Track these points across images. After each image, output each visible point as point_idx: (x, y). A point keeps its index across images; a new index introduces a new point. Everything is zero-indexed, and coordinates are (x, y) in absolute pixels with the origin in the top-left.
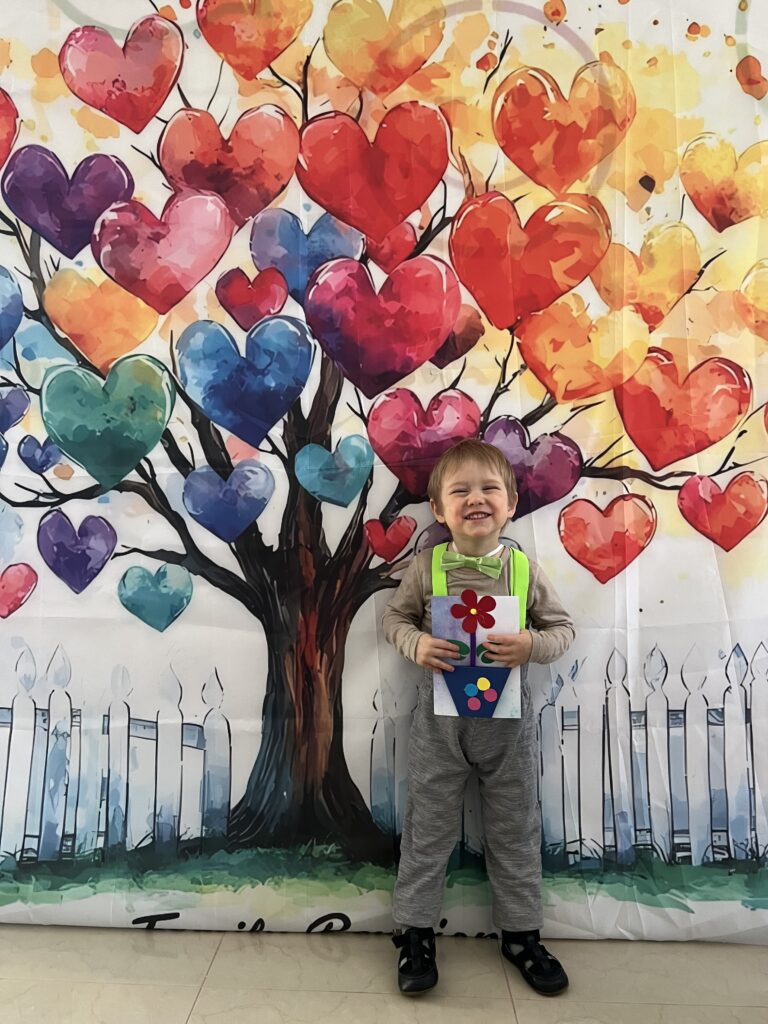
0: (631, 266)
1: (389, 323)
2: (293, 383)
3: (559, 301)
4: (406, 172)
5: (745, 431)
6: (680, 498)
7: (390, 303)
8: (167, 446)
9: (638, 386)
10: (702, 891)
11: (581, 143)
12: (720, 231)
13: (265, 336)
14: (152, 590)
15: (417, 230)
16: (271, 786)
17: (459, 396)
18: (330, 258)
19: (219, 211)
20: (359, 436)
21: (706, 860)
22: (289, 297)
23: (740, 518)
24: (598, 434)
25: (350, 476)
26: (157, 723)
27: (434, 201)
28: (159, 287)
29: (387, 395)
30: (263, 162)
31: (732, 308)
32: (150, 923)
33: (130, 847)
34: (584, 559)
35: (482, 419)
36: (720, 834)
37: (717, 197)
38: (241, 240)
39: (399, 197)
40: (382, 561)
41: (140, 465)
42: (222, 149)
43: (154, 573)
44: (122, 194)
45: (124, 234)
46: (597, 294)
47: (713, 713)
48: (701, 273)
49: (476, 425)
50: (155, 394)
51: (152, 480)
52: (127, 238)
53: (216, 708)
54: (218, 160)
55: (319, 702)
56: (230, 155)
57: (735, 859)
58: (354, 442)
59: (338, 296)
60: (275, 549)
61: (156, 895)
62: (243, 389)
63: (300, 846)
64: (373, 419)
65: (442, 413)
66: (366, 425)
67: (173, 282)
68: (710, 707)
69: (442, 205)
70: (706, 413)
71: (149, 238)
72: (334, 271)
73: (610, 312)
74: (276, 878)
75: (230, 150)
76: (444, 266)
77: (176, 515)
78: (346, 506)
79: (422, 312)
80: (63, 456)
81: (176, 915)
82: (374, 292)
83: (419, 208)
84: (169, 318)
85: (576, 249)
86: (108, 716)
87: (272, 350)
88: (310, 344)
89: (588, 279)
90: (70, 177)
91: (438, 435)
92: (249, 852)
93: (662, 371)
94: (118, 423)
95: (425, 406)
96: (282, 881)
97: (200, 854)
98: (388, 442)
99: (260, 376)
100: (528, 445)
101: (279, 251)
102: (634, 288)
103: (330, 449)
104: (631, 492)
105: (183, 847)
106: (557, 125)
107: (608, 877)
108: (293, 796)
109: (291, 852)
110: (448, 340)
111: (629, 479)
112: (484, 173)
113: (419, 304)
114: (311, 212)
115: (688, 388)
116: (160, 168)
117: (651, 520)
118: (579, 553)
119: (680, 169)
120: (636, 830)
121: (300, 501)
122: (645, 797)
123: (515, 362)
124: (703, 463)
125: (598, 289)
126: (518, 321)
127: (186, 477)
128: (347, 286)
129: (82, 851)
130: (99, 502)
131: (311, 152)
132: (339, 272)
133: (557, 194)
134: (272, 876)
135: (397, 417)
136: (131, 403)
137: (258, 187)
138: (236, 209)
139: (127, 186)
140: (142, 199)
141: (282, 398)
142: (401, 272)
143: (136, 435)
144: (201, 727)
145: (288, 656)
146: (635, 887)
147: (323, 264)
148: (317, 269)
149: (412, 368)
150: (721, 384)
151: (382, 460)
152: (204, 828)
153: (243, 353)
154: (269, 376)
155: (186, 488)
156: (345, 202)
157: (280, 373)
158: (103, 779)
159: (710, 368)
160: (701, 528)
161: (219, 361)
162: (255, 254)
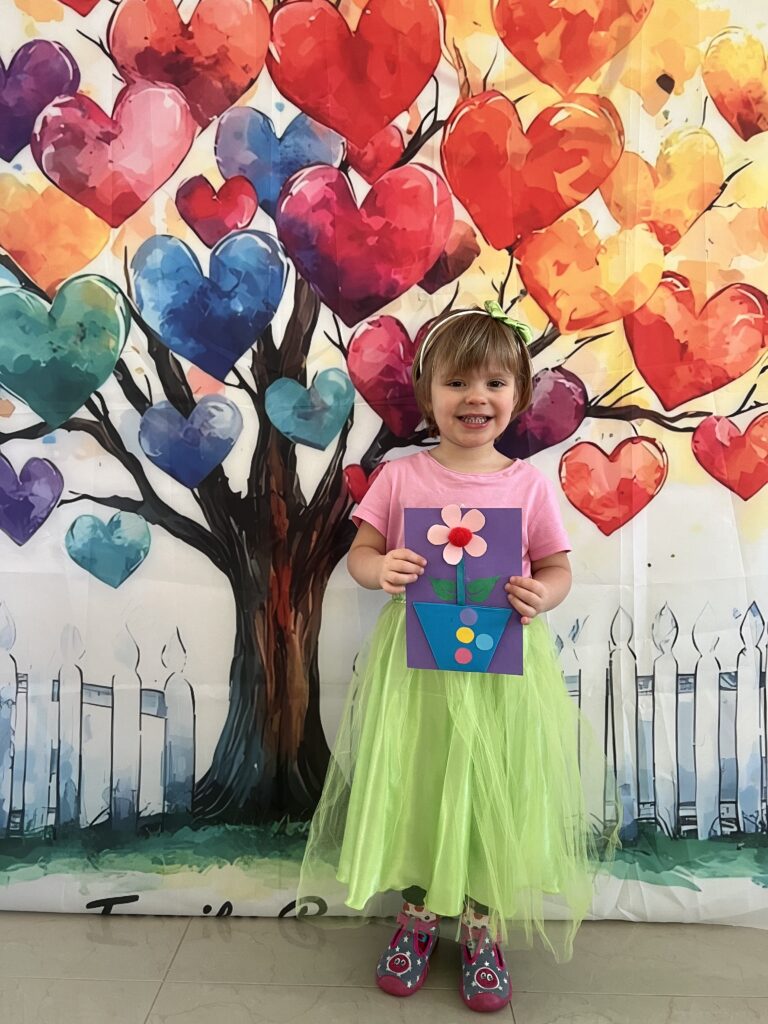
0: (645, 178)
1: (372, 241)
2: (263, 308)
3: (565, 217)
4: (393, 66)
6: (695, 441)
7: (373, 218)
8: (121, 379)
9: (650, 315)
10: (709, 868)
11: (592, 35)
12: (746, 140)
13: (232, 253)
14: (105, 541)
15: (404, 134)
16: (240, 757)
18: (306, 164)
19: (178, 107)
20: (338, 370)
21: (713, 833)
22: (259, 209)
23: (760, 463)
24: (605, 370)
25: (328, 415)
26: (112, 688)
27: (424, 101)
28: (109, 196)
29: (370, 323)
30: (228, 50)
31: (757, 227)
32: (105, 907)
33: (84, 824)
34: (587, 508)
36: (727, 805)
37: (743, 101)
38: (206, 141)
39: (384, 95)
41: (90, 400)
42: (181, 35)
43: (106, 521)
44: (66, 86)
45: (69, 134)
46: (606, 209)
47: (726, 677)
48: (723, 187)
50: (106, 319)
51: (103, 416)
52: (74, 139)
53: (178, 673)
54: (176, 48)
55: (293, 667)
56: (190, 42)
57: (744, 833)
58: (333, 377)
59: (314, 209)
60: (243, 496)
61: (114, 876)
62: (206, 314)
63: (273, 823)
64: (354, 350)
66: (346, 357)
67: (126, 191)
68: (723, 671)
69: (434, 106)
70: (725, 346)
71: (98, 138)
72: (310, 180)
73: (621, 231)
74: (246, 857)
75: (191, 36)
76: (435, 177)
77: (131, 456)
79: (408, 229)
80: (3, 390)
81: (135, 898)
82: (355, 205)
83: (407, 110)
84: (123, 230)
85: (584, 158)
86: (58, 681)
87: (238, 269)
88: (282, 263)
89: (598, 190)
90: (7, 68)
92: (216, 829)
93: (678, 299)
94: (66, 352)
95: (413, 336)
96: (252, 860)
97: (162, 831)
98: (371, 376)
99: (226, 299)
101: (247, 157)
102: (648, 203)
103: (303, 382)
104: (640, 434)
105: (145, 823)
106: (565, 13)
108: (265, 768)
109: (262, 830)
110: (438, 261)
111: (638, 420)
112: (481, 68)
113: (407, 220)
114: (285, 111)
115: (706, 318)
116: (110, 56)
117: (662, 466)
118: (582, 503)
119: (703, 68)
120: (639, 803)
121: (272, 442)
122: (650, 767)
123: (515, 286)
124: (720, 402)
125: (608, 205)
126: (517, 240)
127: (142, 415)
128: (325, 196)
129: (31, 828)
130: (44, 442)
131: (284, 40)
132: (316, 181)
133: (564, 94)
134: (242, 856)
135: (381, 349)
136: (80, 329)
137: (222, 80)
138: (198, 105)
139: (71, 78)
140: (89, 92)
141: (250, 324)
142: (387, 182)
143: (86, 365)
144: (162, 693)
145: (259, 616)
146: (637, 864)
147: (296, 172)
148: (291, 177)
149: (398, 293)
150: (743, 313)
151: (364, 397)
152: (166, 803)
153: (206, 273)
154: (236, 299)
155: (142, 426)
156: (321, 100)
157: (249, 296)
158: (53, 750)
159: (730, 295)
160: (717, 474)
161: (180, 281)
162: (220, 160)
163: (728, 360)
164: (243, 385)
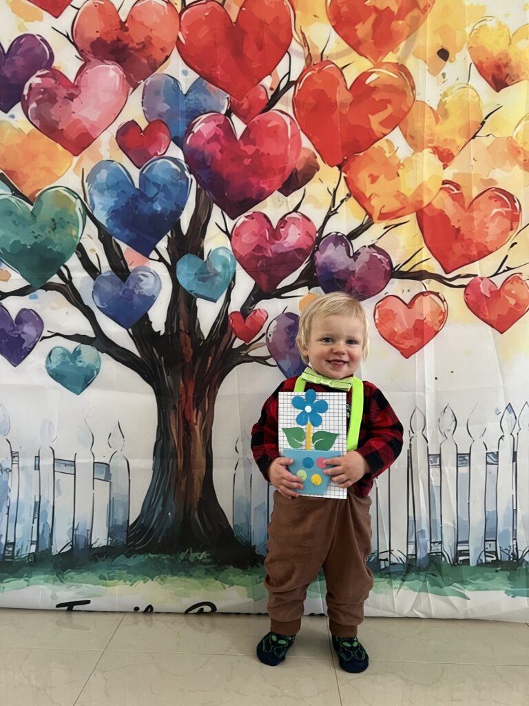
0: (430, 118)
1: (247, 162)
2: (174, 208)
3: (376, 145)
4: (261, 47)
5: (516, 243)
6: (466, 294)
7: (248, 146)
8: (80, 256)
9: (434, 210)
10: (476, 584)
11: (394, 23)
12: (498, 91)
13: (154, 172)
14: (71, 364)
15: (269, 91)
16: (159, 508)
17: (300, 218)
18: (202, 112)
19: (118, 77)
20: (225, 248)
21: (480, 562)
22: (172, 142)
23: (511, 308)
24: (404, 247)
25: (218, 278)
26: (74, 462)
27: (282, 69)
28: (73, 135)
29: (246, 217)
30: (151, 38)
31: (506, 150)
32: (69, 607)
33: (54, 552)
34: (393, 340)
35: (317, 235)
36: (490, 542)
37: (495, 65)
38: (136, 98)
39: (255, 65)
40: (242, 342)
41: (60, 271)
42: (121, 29)
43: (71, 351)
44: (44, 64)
45: (46, 95)
46: (404, 139)
47: (491, 455)
48: (483, 123)
49: (313, 240)
50: (71, 216)
51: (69, 281)
52: (48, 97)
53: (119, 451)
54: (117, 38)
55: (195, 446)
56: (126, 33)
57: (501, 561)
58: (221, 253)
59: (209, 142)
60: (162, 334)
61: (74, 587)
62: (137, 212)
63: (180, 554)
64: (236, 235)
65: (287, 231)
66: (230, 240)
67: (84, 132)
68: (488, 451)
69: (288, 71)
70: (485, 230)
71: (65, 97)
72: (206, 123)
73: (414, 154)
74: (162, 576)
75: (127, 30)
76: (289, 119)
77: (87, 307)
78: (215, 302)
79: (272, 154)
80: (3, 264)
81: (88, 602)
82: (236, 138)
83: (270, 74)
84: (81, 158)
86: (39, 457)
87: (159, 182)
88: (187, 178)
89: (398, 128)
90: (6, 50)
91: (283, 246)
92: (142, 557)
93: (453, 199)
94: (44, 239)
95: (275, 225)
96: (166, 578)
97: (106, 558)
98: (248, 252)
99: (150, 203)
100: (351, 255)
101: (164, 107)
102: (432, 135)
103: (202, 257)
104: (428, 290)
105: (95, 552)
106: (375, 9)
107: (409, 577)
108: (176, 515)
109: (173, 558)
110: (291, 175)
111: (427, 280)
112: (319, 46)
113: (270, 147)
114: (188, 77)
115: (473, 211)
116: (74, 44)
117: (444, 311)
118: (390, 336)
119: (468, 44)
120: (431, 542)
121: (181, 298)
122: (439, 518)
123: (343, 191)
124: (482, 268)
125: (405, 136)
126: (345, 160)
127: (94, 279)
128: (215, 134)
129: (19, 555)
130: (30, 298)
131: (188, 30)
132: (209, 124)
133: (375, 63)
134: (159, 575)
135: (253, 233)
136: (52, 223)
137: (148, 58)
138: (132, 75)
139: (48, 58)
140: (59, 68)
141: (166, 219)
142: (257, 123)
143: (57, 248)
144: (108, 465)
145: (172, 413)
146: (428, 582)
147: (197, 117)
148: (193, 120)
149: (264, 197)
150: (497, 208)
151: (243, 267)
152: (110, 539)
153: (137, 186)
154: (157, 202)
155: (94, 287)
156: (213, 69)
157: (165, 200)
158: (36, 502)
159: (489, 195)
160: (482, 316)
161: (119, 191)
162: (145, 109)
163: (488, 239)
164: (161, 259)
